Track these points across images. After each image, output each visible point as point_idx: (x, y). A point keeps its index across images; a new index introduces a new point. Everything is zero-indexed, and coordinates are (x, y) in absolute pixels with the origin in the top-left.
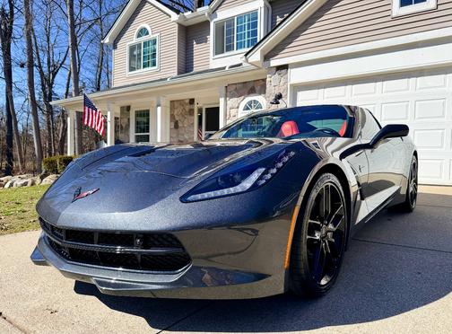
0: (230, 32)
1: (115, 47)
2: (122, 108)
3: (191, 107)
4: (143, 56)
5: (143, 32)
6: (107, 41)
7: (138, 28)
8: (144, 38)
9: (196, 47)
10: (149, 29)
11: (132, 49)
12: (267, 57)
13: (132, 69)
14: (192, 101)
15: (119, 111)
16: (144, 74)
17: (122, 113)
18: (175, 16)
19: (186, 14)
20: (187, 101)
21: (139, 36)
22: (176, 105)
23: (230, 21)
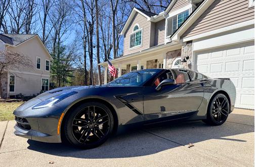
0: (175, 23)
1: (125, 37)
2: (127, 65)
3: (156, 64)
4: (136, 40)
5: (137, 28)
6: (121, 34)
7: (134, 26)
8: (137, 31)
9: (160, 32)
10: (139, 26)
11: (132, 36)
12: (182, 37)
13: (131, 46)
14: (156, 61)
15: (126, 67)
16: (137, 48)
17: (127, 68)
18: (149, 19)
19: (154, 17)
20: (154, 61)
21: (135, 30)
22: (149, 63)
23: (175, 17)
